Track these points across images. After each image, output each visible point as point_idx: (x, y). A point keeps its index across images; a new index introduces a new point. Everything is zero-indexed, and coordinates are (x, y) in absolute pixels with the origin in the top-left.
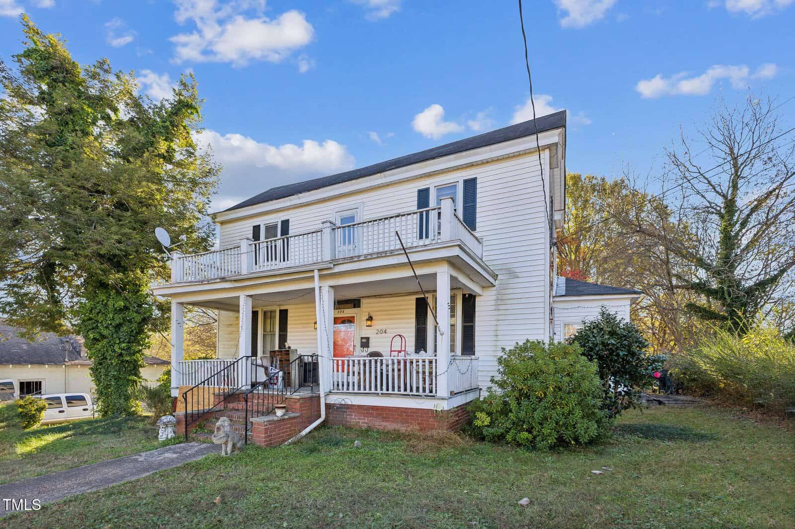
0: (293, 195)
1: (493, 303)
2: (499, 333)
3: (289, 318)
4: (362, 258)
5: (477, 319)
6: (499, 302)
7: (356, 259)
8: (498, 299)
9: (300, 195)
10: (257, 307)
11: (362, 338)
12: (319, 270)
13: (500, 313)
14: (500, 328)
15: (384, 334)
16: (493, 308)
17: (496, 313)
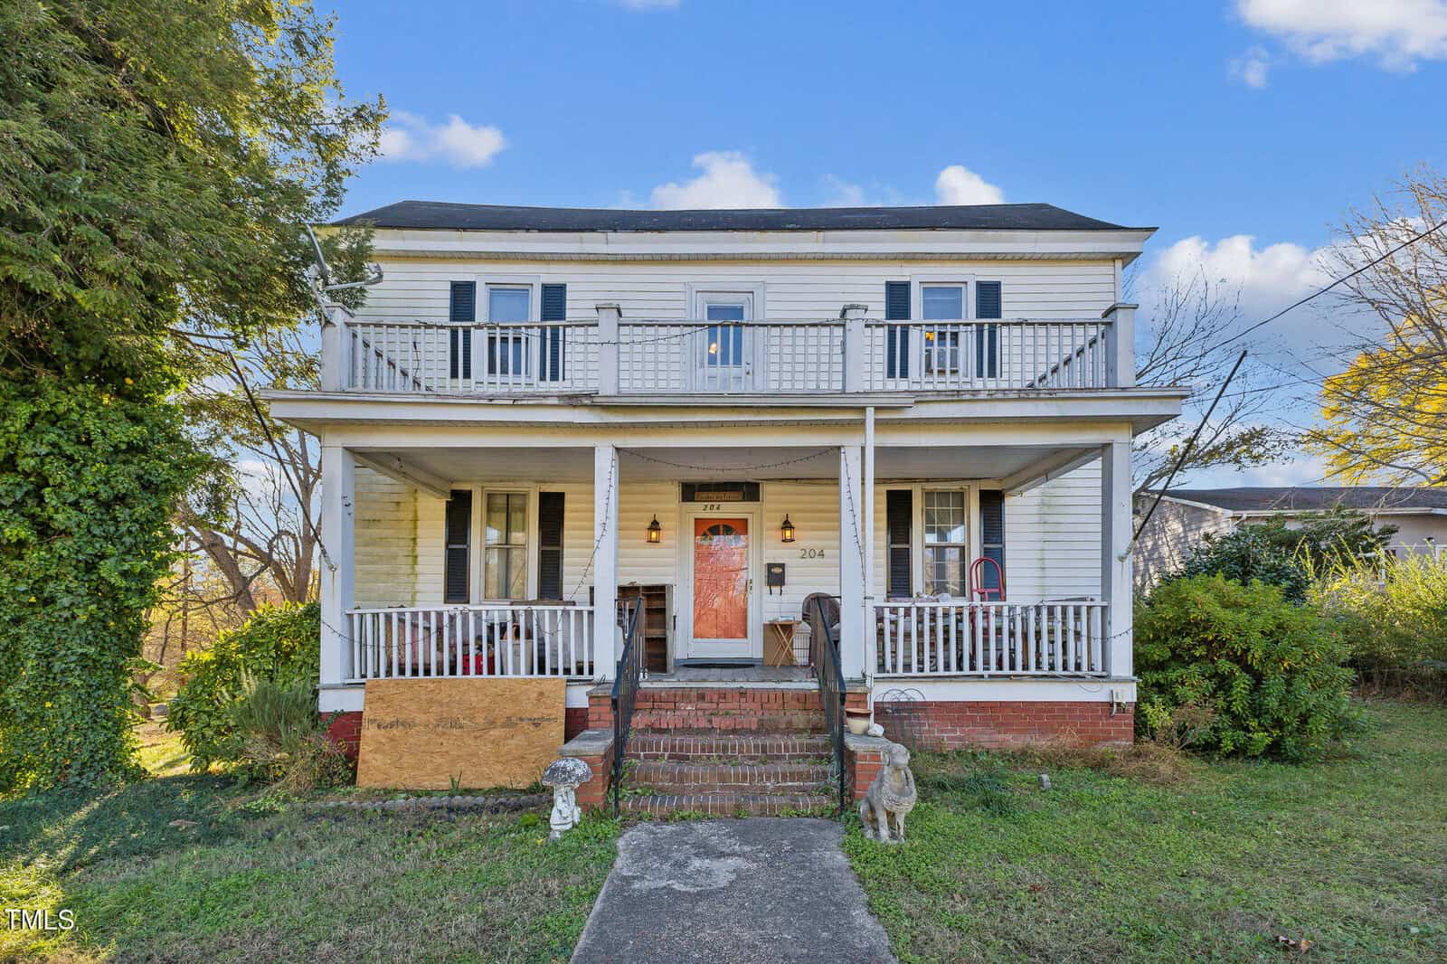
0: (593, 230)
1: (1035, 510)
2: (1047, 563)
3: (567, 515)
4: (983, 396)
5: (1008, 537)
6: (1046, 510)
7: (967, 397)
8: (1043, 505)
9: (611, 235)
10: (471, 481)
11: (770, 566)
12: (877, 409)
13: (1047, 527)
14: (1047, 555)
15: (817, 560)
16: (1036, 519)
17: (1042, 528)
